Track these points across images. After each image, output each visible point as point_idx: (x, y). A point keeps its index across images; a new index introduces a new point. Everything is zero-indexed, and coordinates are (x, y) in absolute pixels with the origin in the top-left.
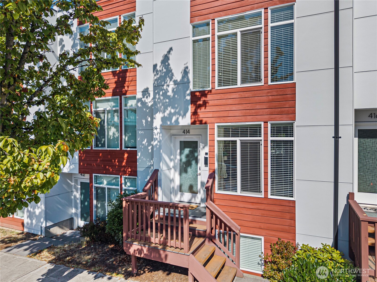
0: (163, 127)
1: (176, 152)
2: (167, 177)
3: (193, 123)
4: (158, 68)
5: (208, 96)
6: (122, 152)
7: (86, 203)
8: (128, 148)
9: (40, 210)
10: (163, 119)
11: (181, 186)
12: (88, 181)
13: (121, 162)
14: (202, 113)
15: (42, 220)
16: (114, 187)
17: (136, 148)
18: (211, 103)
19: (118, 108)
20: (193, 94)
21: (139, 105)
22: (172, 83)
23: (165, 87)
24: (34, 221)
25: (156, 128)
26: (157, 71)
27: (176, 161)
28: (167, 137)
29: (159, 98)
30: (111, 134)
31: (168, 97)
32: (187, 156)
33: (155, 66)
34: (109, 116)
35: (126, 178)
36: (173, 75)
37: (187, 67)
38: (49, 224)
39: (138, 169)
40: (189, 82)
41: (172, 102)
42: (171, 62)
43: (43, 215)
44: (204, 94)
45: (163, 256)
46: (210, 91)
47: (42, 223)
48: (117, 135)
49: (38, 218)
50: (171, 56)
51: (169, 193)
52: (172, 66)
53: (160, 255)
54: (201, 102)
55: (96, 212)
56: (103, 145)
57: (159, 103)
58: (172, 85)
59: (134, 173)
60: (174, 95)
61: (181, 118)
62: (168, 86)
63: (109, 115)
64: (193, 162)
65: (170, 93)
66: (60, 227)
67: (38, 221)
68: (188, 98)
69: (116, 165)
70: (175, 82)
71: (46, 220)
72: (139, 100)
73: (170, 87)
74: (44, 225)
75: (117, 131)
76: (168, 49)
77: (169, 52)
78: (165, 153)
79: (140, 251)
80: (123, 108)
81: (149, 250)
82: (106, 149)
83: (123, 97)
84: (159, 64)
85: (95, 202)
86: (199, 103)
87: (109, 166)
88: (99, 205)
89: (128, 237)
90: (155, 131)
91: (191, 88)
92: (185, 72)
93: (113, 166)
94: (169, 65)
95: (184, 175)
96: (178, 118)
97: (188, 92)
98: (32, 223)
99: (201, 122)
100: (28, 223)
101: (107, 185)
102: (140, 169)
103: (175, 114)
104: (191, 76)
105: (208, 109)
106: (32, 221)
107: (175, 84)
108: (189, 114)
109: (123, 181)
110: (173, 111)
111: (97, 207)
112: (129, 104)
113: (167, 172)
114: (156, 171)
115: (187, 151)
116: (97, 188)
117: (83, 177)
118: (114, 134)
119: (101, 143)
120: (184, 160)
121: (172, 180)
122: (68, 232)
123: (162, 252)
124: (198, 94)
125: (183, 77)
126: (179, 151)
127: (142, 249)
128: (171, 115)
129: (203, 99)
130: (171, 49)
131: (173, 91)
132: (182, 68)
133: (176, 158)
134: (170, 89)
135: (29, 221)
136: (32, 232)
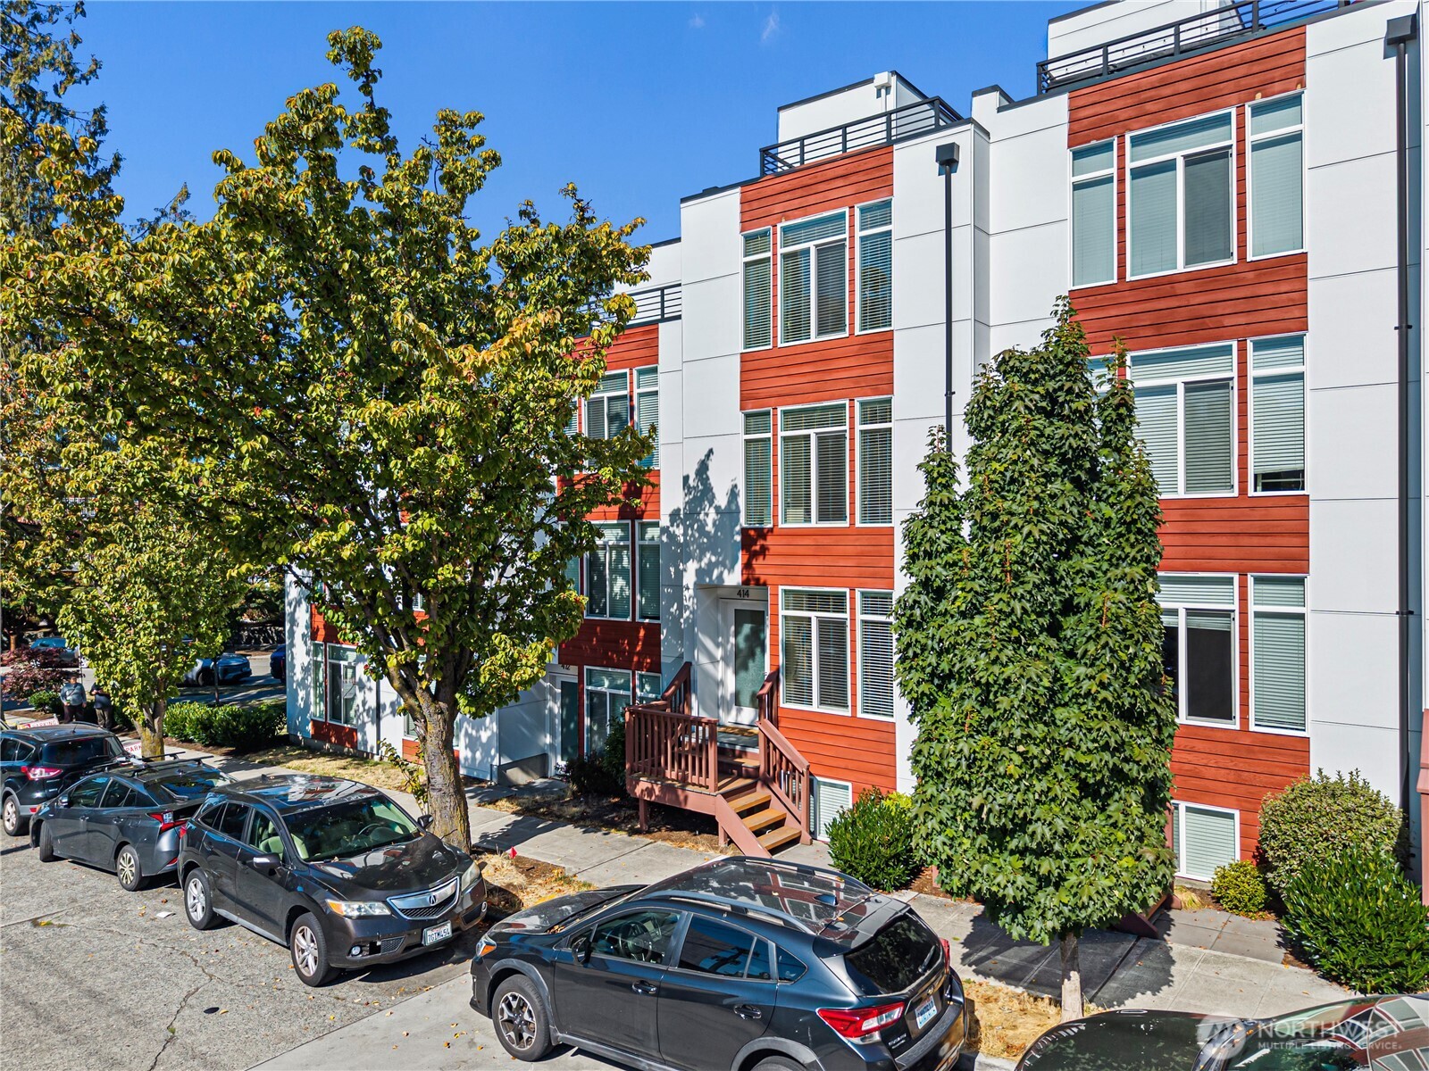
0: (699, 586)
1: (729, 630)
2: (707, 675)
3: (746, 582)
4: (691, 482)
5: (769, 538)
6: (635, 626)
7: (572, 726)
8: (645, 618)
9: (489, 733)
10: (699, 572)
11: (737, 695)
12: (576, 681)
13: (633, 645)
14: (760, 567)
15: (493, 752)
16: (621, 692)
17: (658, 618)
18: (773, 550)
19: (629, 543)
20: (744, 531)
21: (664, 538)
22: (712, 510)
23: (702, 516)
24: (478, 755)
25: (688, 588)
26: (689, 487)
27: (729, 647)
28: (708, 602)
29: (693, 535)
30: (617, 589)
31: (707, 534)
32: (747, 638)
33: (686, 478)
34: (614, 557)
35: (641, 676)
36: (714, 496)
37: (736, 486)
38: (505, 761)
39: (663, 660)
40: (738, 512)
41: (713, 545)
42: (713, 474)
43: (495, 743)
44: (762, 534)
45: (682, 798)
46: (771, 530)
47: (493, 758)
48: (628, 592)
49: (486, 749)
50: (711, 464)
51: (714, 707)
52: (713, 481)
53: (677, 796)
54: (757, 548)
55: (590, 740)
56: (603, 612)
57: (693, 543)
58: (712, 515)
59: (656, 667)
60: (716, 532)
61: (726, 572)
62: (707, 515)
63: (614, 552)
64: (758, 651)
65: (710, 528)
66: (523, 770)
67: (486, 753)
68: (738, 538)
69: (624, 651)
70: (718, 509)
71: (501, 752)
72: (665, 530)
73: (710, 518)
74: (496, 762)
75: (628, 584)
76: (706, 452)
77: (708, 456)
78: (703, 633)
79: (650, 791)
80: (638, 543)
81: (661, 790)
82: (607, 617)
83: (637, 522)
84: (692, 476)
85: (587, 721)
86: (754, 548)
87: (613, 652)
88: (595, 728)
89: (632, 771)
90: (686, 593)
91: (742, 522)
92: (733, 494)
93: (621, 652)
94: (708, 478)
95: (742, 674)
96: (722, 573)
97: (738, 528)
98: (474, 758)
99: (757, 582)
100: (466, 759)
101: (609, 687)
102: (665, 660)
103: (716, 565)
104: (741, 501)
105: (769, 560)
106: (474, 753)
107: (717, 513)
108: (739, 567)
109: (637, 682)
110: (713, 559)
111: (590, 729)
112: (648, 536)
113: (710, 667)
114: (689, 665)
115: (747, 628)
116: (591, 693)
117: (565, 671)
118: (622, 590)
119: (598, 607)
120: (742, 645)
121: (720, 683)
122: (538, 782)
123: (680, 792)
124: (752, 533)
125: (729, 502)
126: (733, 628)
127: (653, 789)
128: (711, 566)
129: (761, 542)
130: (711, 451)
131: (714, 524)
132: (729, 487)
133: (728, 641)
134: (710, 521)
135: (469, 754)
136: (475, 774)
